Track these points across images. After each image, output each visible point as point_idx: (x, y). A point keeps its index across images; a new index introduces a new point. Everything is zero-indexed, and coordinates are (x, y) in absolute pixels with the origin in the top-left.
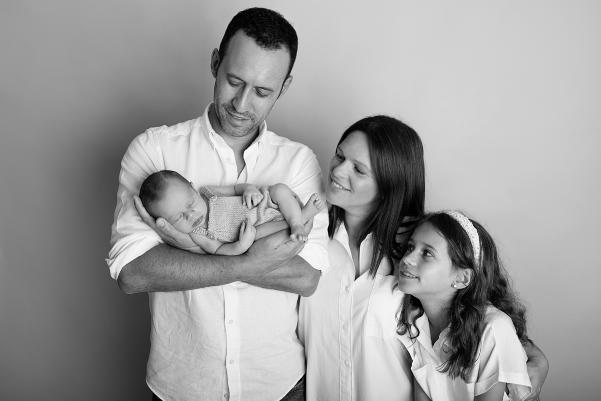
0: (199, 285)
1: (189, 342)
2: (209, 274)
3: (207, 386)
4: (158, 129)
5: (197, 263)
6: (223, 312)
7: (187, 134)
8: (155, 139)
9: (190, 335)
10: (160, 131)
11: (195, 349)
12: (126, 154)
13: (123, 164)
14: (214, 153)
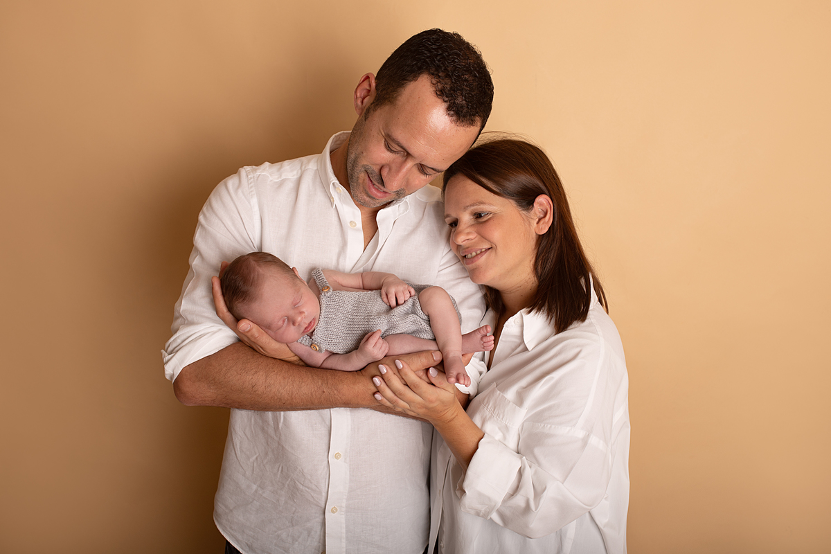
0: (289, 407)
1: (279, 477)
2: (305, 394)
3: (299, 537)
4: (256, 170)
5: (290, 376)
6: (327, 442)
7: (296, 177)
8: (250, 186)
9: (281, 468)
10: (258, 173)
11: (286, 486)
12: (207, 202)
13: (201, 218)
14: (333, 211)
